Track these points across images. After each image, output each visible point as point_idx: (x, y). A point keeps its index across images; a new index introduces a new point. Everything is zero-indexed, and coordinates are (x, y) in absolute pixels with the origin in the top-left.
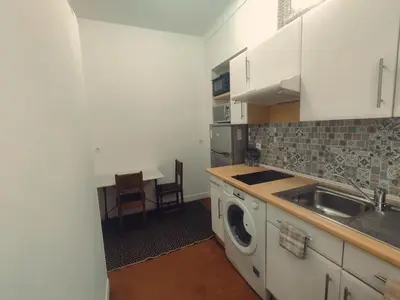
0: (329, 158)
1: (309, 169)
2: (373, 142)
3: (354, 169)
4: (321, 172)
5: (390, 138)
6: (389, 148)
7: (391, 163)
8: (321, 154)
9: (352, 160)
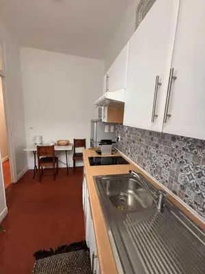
0: (149, 156)
1: (139, 161)
2: (173, 150)
3: (161, 168)
4: (144, 165)
5: (184, 149)
6: (182, 157)
7: (182, 171)
8: (146, 152)
9: (160, 160)
